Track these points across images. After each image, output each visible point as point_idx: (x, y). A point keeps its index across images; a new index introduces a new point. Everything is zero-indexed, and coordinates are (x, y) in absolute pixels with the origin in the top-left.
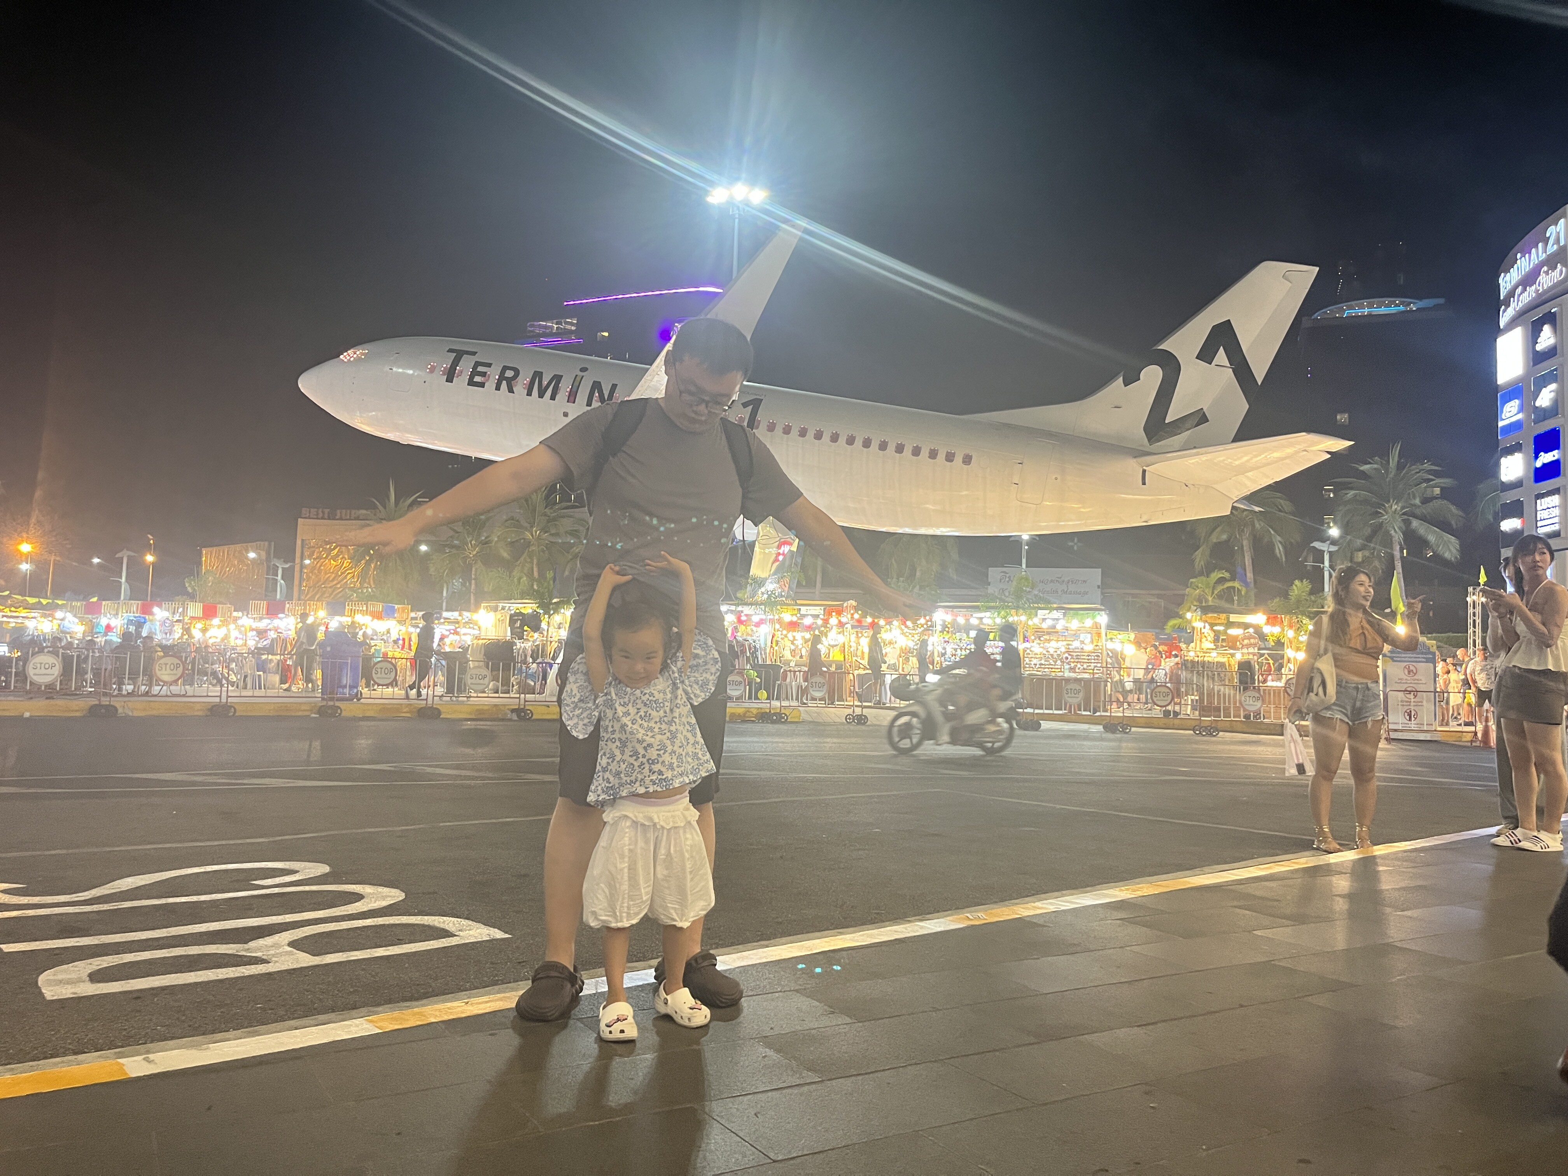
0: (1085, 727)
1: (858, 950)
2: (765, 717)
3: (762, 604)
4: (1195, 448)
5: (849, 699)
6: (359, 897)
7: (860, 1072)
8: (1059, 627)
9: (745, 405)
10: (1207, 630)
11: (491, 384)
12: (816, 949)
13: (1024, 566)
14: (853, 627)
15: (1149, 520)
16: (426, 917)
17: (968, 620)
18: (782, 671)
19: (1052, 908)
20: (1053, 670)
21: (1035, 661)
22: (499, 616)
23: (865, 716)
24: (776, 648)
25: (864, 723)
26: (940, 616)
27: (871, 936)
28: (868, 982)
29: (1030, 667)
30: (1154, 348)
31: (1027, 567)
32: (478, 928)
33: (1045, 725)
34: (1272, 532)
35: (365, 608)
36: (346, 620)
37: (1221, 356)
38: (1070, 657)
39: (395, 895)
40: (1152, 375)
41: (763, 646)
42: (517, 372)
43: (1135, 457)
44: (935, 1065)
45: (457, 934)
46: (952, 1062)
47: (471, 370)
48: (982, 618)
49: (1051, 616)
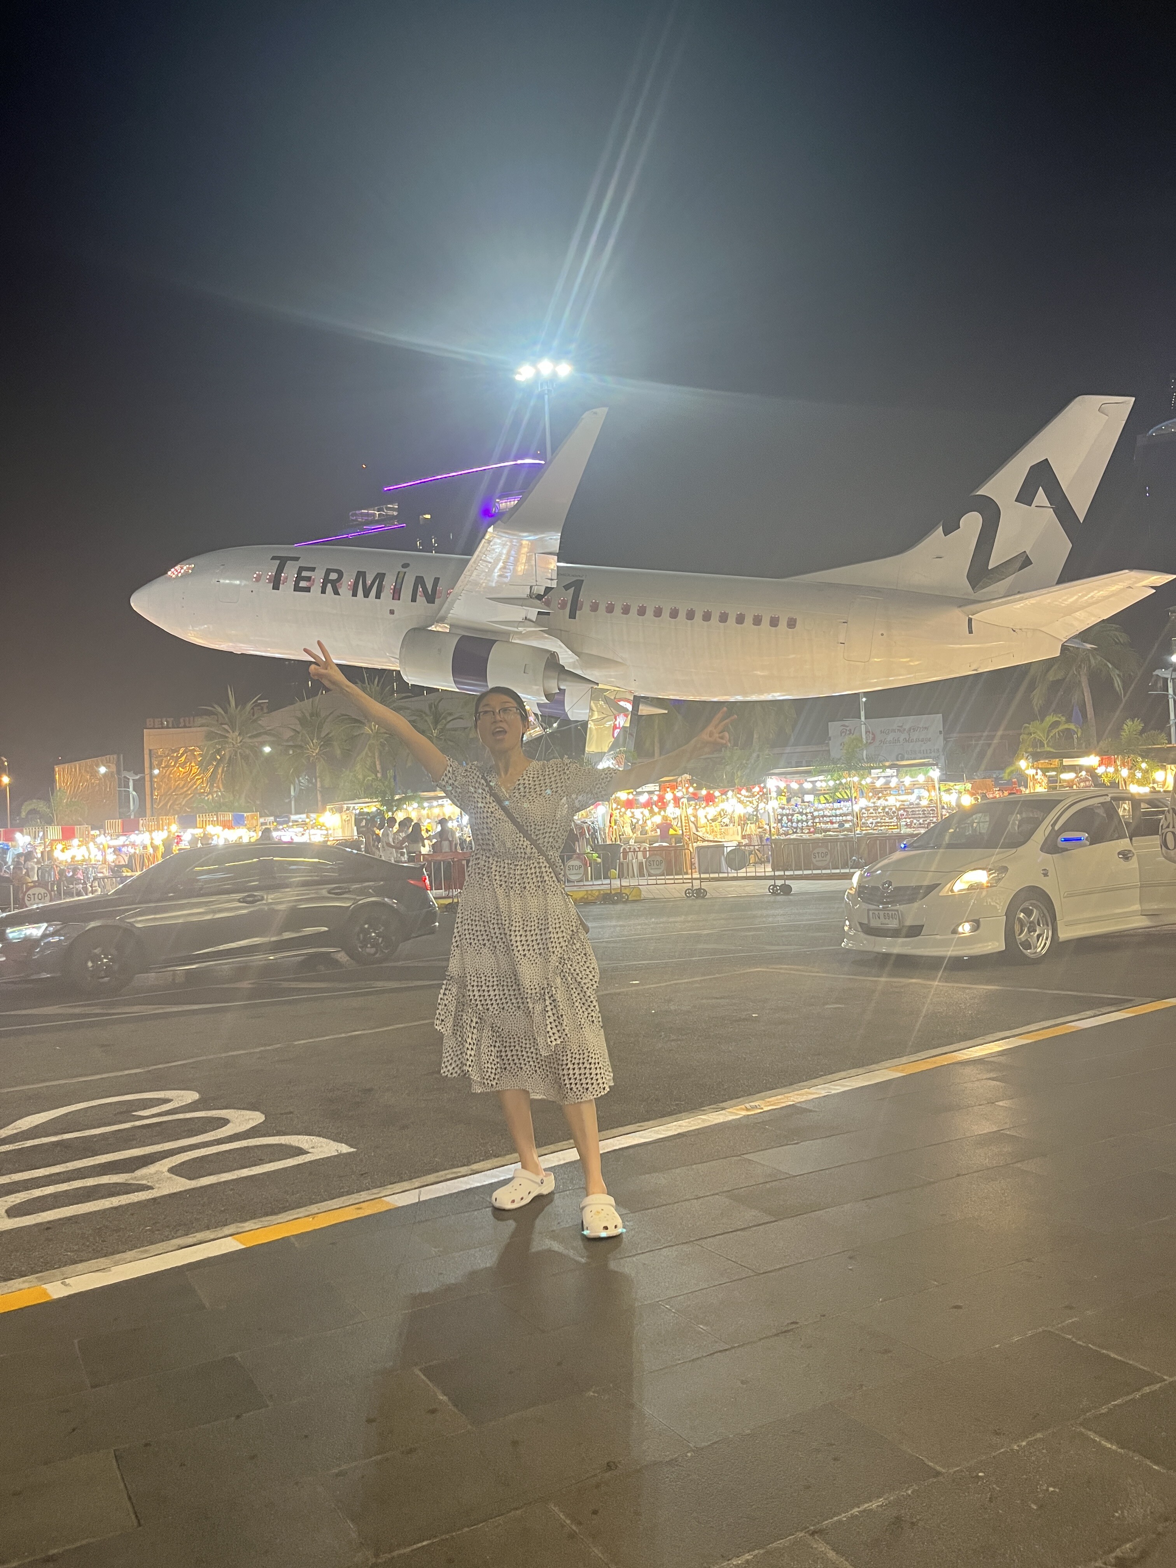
2: (608, 898)
4: (1019, 593)
5: (690, 871)
8: (894, 783)
9: (567, 587)
10: (1040, 774)
11: (316, 588)
13: (863, 718)
14: (689, 800)
15: (977, 668)
16: (281, 1137)
17: (801, 784)
18: (622, 849)
19: (824, 1093)
20: (890, 827)
21: (871, 820)
22: (344, 817)
23: (703, 888)
24: (615, 827)
25: (703, 897)
26: (773, 783)
27: (657, 1132)
29: (867, 827)
30: (973, 494)
31: (865, 718)
32: (327, 1144)
34: (1110, 666)
35: (215, 819)
36: (198, 832)
37: (1041, 497)
38: (905, 813)
39: (256, 1118)
40: (972, 522)
41: (602, 826)
42: (340, 574)
43: (960, 607)
44: (686, 1246)
45: (310, 1151)
46: (699, 1242)
47: (296, 576)
48: (816, 781)
49: (883, 774)
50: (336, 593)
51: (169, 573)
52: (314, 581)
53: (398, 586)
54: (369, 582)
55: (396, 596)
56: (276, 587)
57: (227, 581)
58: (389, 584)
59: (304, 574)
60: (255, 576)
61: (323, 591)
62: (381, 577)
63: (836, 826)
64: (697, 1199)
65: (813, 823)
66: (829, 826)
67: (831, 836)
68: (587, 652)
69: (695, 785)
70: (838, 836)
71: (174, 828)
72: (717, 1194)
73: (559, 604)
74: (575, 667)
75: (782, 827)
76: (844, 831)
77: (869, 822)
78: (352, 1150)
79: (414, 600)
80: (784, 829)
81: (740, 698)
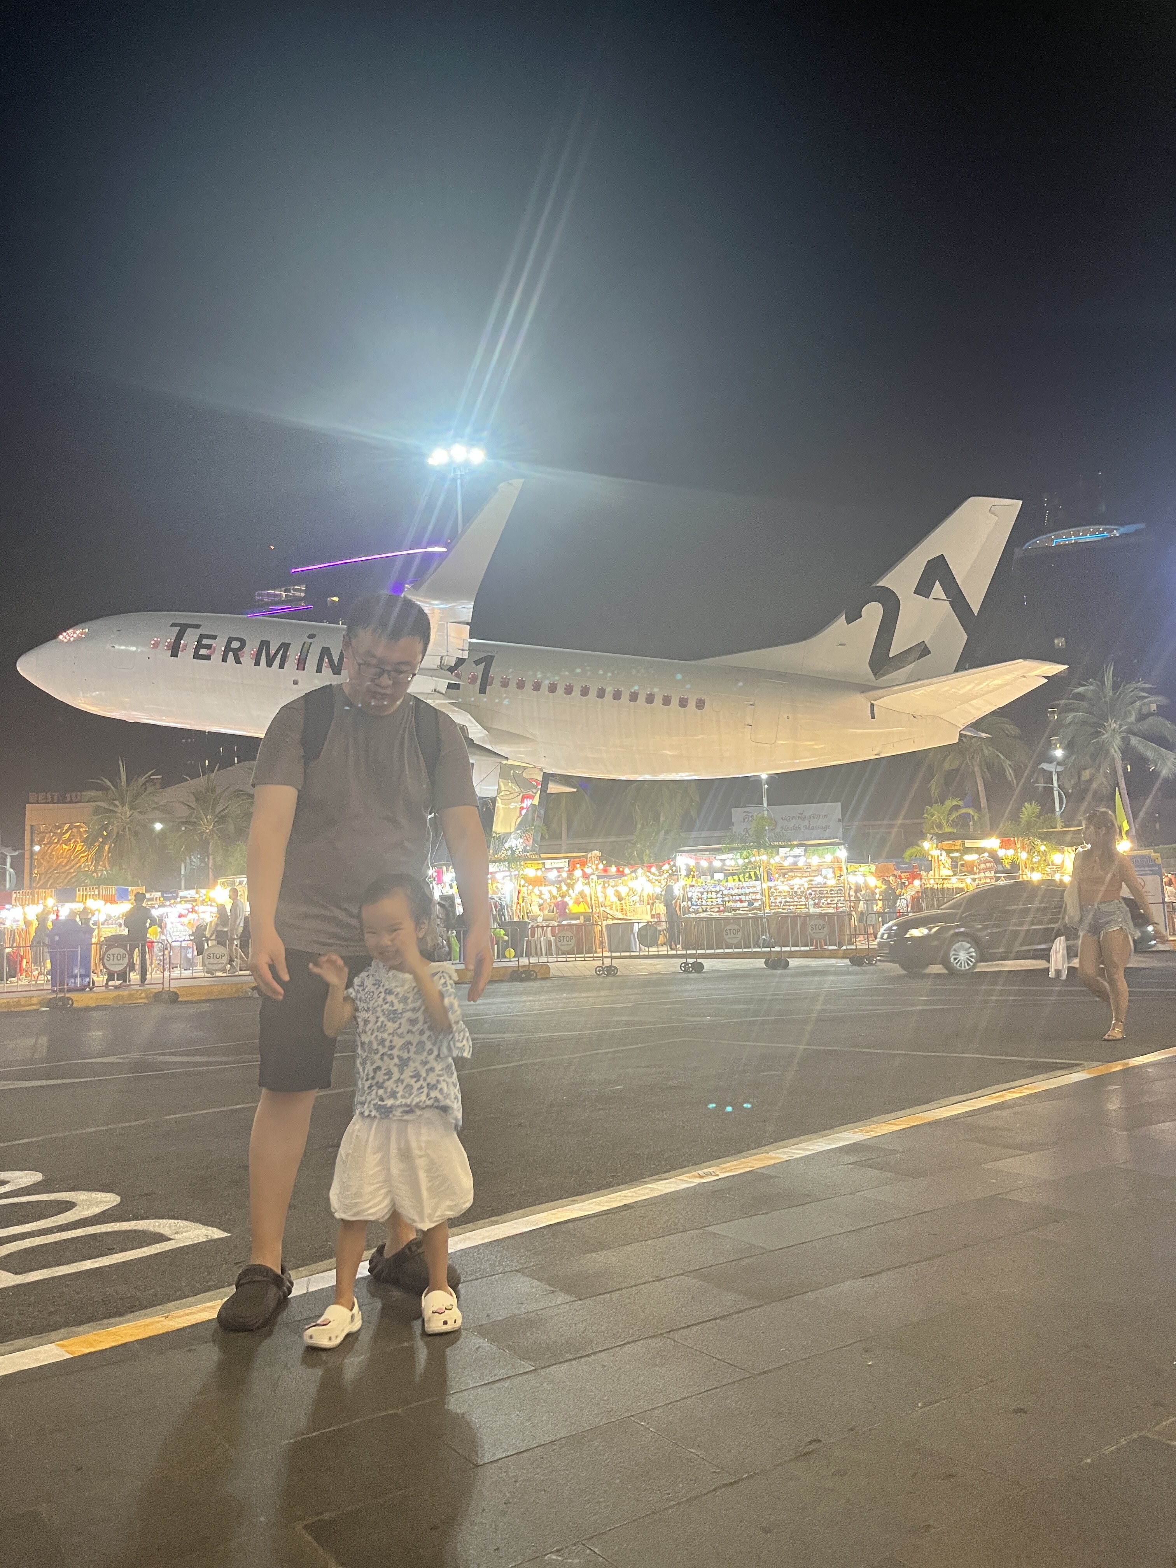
0: (833, 961)
1: (584, 1221)
2: (514, 975)
3: (504, 861)
4: (919, 680)
5: (599, 950)
6: (70, 1205)
7: (576, 1356)
8: (801, 863)
9: (477, 663)
10: (944, 857)
11: (217, 656)
12: (542, 1222)
13: (765, 805)
14: (599, 877)
15: (881, 752)
16: (141, 1222)
17: (710, 863)
18: (530, 927)
19: (785, 1157)
20: (798, 907)
21: (779, 899)
23: (614, 967)
24: (523, 904)
25: (614, 975)
26: (683, 861)
27: (599, 1204)
28: (594, 1255)
29: (775, 906)
30: (874, 585)
31: (768, 805)
32: (195, 1229)
33: (793, 962)
34: (1002, 757)
35: (96, 893)
36: (78, 906)
37: (938, 590)
38: (813, 893)
39: (108, 1200)
40: (873, 612)
41: (508, 903)
42: (243, 643)
43: (862, 692)
44: (654, 1340)
45: (172, 1237)
46: (671, 1335)
47: (196, 643)
48: (725, 860)
49: (792, 853)
50: (238, 661)
51: (61, 637)
52: (215, 649)
53: (303, 657)
54: (273, 652)
55: (301, 666)
56: (174, 654)
57: (123, 647)
58: (293, 655)
59: (205, 641)
60: (153, 642)
61: (224, 660)
62: (285, 646)
63: (746, 904)
64: (658, 1280)
65: (723, 901)
66: (739, 905)
67: (740, 914)
68: (496, 727)
69: (604, 862)
70: (747, 914)
71: (51, 902)
72: (682, 1274)
73: (469, 678)
74: (484, 742)
75: (692, 905)
76: (753, 910)
77: (777, 901)
78: (226, 1234)
79: (319, 670)
80: (694, 907)
81: (648, 777)
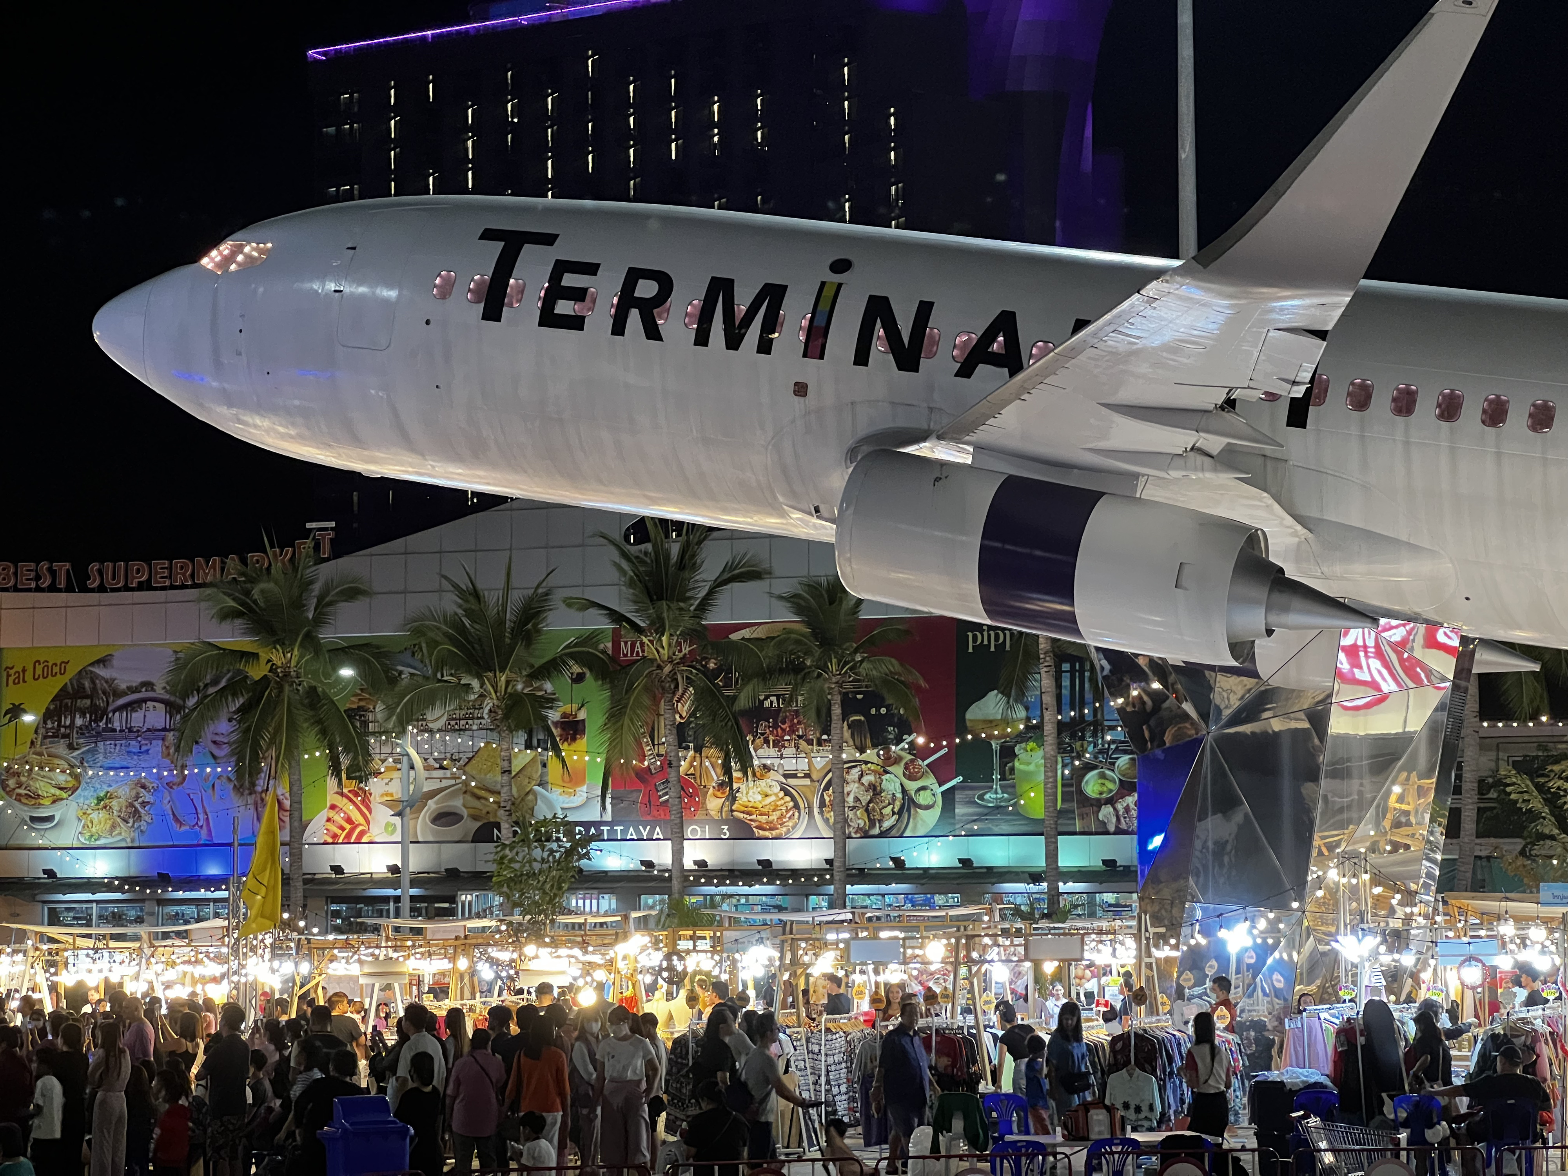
11: (600, 320)
42: (666, 284)
47: (547, 285)
50: (653, 333)
51: (205, 261)
52: (594, 301)
53: (820, 322)
54: (741, 309)
55: (814, 346)
56: (493, 313)
57: (362, 289)
58: (796, 317)
59: (569, 280)
60: (438, 281)
61: (619, 329)
62: (774, 294)
79: (862, 357)
